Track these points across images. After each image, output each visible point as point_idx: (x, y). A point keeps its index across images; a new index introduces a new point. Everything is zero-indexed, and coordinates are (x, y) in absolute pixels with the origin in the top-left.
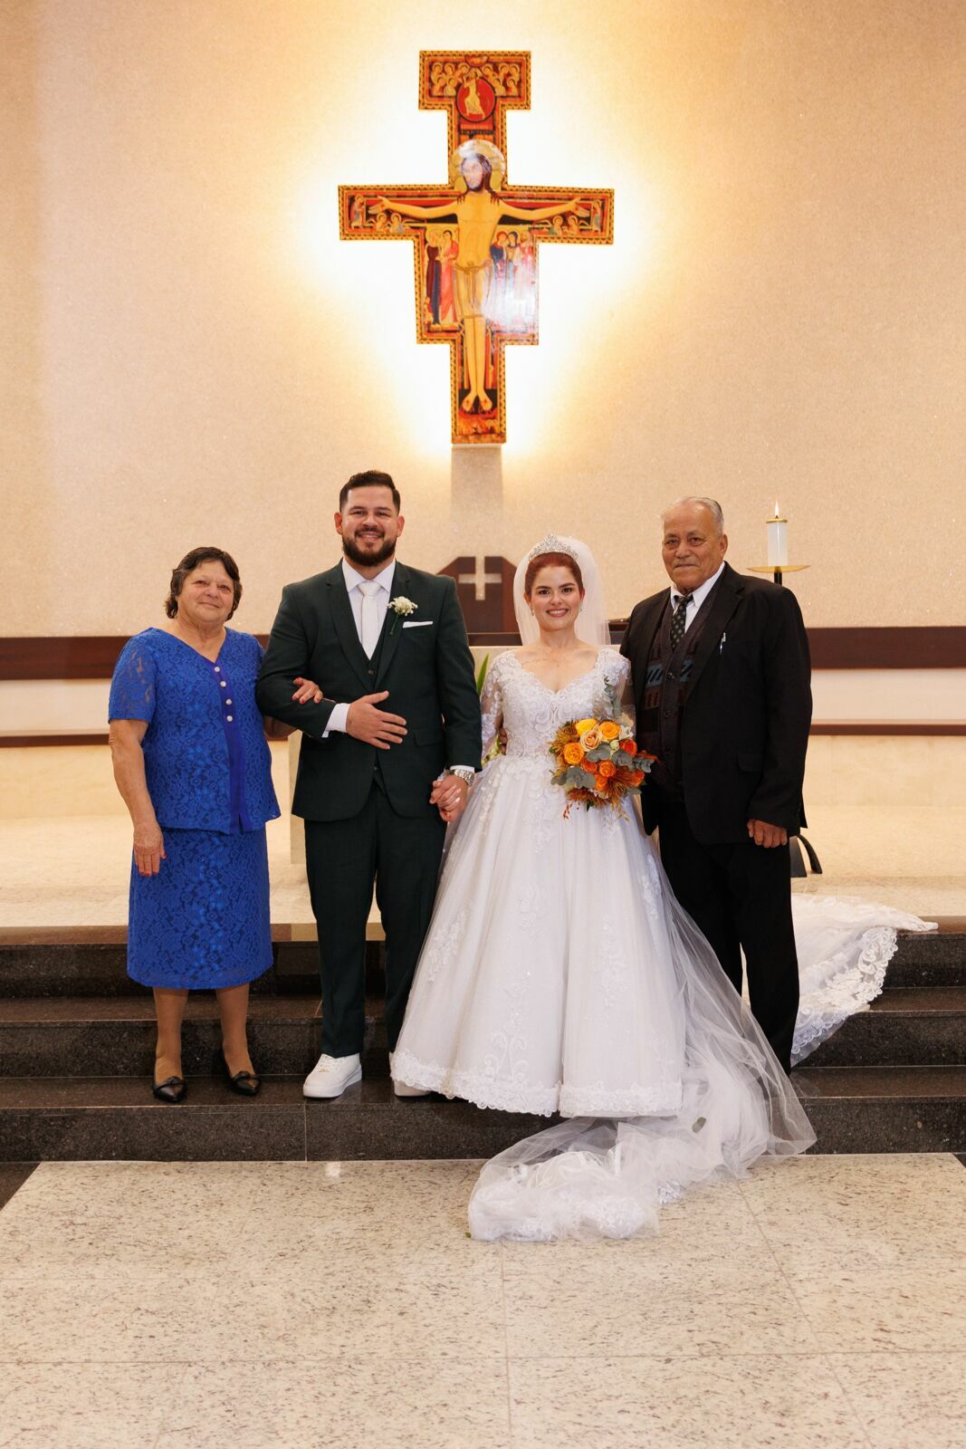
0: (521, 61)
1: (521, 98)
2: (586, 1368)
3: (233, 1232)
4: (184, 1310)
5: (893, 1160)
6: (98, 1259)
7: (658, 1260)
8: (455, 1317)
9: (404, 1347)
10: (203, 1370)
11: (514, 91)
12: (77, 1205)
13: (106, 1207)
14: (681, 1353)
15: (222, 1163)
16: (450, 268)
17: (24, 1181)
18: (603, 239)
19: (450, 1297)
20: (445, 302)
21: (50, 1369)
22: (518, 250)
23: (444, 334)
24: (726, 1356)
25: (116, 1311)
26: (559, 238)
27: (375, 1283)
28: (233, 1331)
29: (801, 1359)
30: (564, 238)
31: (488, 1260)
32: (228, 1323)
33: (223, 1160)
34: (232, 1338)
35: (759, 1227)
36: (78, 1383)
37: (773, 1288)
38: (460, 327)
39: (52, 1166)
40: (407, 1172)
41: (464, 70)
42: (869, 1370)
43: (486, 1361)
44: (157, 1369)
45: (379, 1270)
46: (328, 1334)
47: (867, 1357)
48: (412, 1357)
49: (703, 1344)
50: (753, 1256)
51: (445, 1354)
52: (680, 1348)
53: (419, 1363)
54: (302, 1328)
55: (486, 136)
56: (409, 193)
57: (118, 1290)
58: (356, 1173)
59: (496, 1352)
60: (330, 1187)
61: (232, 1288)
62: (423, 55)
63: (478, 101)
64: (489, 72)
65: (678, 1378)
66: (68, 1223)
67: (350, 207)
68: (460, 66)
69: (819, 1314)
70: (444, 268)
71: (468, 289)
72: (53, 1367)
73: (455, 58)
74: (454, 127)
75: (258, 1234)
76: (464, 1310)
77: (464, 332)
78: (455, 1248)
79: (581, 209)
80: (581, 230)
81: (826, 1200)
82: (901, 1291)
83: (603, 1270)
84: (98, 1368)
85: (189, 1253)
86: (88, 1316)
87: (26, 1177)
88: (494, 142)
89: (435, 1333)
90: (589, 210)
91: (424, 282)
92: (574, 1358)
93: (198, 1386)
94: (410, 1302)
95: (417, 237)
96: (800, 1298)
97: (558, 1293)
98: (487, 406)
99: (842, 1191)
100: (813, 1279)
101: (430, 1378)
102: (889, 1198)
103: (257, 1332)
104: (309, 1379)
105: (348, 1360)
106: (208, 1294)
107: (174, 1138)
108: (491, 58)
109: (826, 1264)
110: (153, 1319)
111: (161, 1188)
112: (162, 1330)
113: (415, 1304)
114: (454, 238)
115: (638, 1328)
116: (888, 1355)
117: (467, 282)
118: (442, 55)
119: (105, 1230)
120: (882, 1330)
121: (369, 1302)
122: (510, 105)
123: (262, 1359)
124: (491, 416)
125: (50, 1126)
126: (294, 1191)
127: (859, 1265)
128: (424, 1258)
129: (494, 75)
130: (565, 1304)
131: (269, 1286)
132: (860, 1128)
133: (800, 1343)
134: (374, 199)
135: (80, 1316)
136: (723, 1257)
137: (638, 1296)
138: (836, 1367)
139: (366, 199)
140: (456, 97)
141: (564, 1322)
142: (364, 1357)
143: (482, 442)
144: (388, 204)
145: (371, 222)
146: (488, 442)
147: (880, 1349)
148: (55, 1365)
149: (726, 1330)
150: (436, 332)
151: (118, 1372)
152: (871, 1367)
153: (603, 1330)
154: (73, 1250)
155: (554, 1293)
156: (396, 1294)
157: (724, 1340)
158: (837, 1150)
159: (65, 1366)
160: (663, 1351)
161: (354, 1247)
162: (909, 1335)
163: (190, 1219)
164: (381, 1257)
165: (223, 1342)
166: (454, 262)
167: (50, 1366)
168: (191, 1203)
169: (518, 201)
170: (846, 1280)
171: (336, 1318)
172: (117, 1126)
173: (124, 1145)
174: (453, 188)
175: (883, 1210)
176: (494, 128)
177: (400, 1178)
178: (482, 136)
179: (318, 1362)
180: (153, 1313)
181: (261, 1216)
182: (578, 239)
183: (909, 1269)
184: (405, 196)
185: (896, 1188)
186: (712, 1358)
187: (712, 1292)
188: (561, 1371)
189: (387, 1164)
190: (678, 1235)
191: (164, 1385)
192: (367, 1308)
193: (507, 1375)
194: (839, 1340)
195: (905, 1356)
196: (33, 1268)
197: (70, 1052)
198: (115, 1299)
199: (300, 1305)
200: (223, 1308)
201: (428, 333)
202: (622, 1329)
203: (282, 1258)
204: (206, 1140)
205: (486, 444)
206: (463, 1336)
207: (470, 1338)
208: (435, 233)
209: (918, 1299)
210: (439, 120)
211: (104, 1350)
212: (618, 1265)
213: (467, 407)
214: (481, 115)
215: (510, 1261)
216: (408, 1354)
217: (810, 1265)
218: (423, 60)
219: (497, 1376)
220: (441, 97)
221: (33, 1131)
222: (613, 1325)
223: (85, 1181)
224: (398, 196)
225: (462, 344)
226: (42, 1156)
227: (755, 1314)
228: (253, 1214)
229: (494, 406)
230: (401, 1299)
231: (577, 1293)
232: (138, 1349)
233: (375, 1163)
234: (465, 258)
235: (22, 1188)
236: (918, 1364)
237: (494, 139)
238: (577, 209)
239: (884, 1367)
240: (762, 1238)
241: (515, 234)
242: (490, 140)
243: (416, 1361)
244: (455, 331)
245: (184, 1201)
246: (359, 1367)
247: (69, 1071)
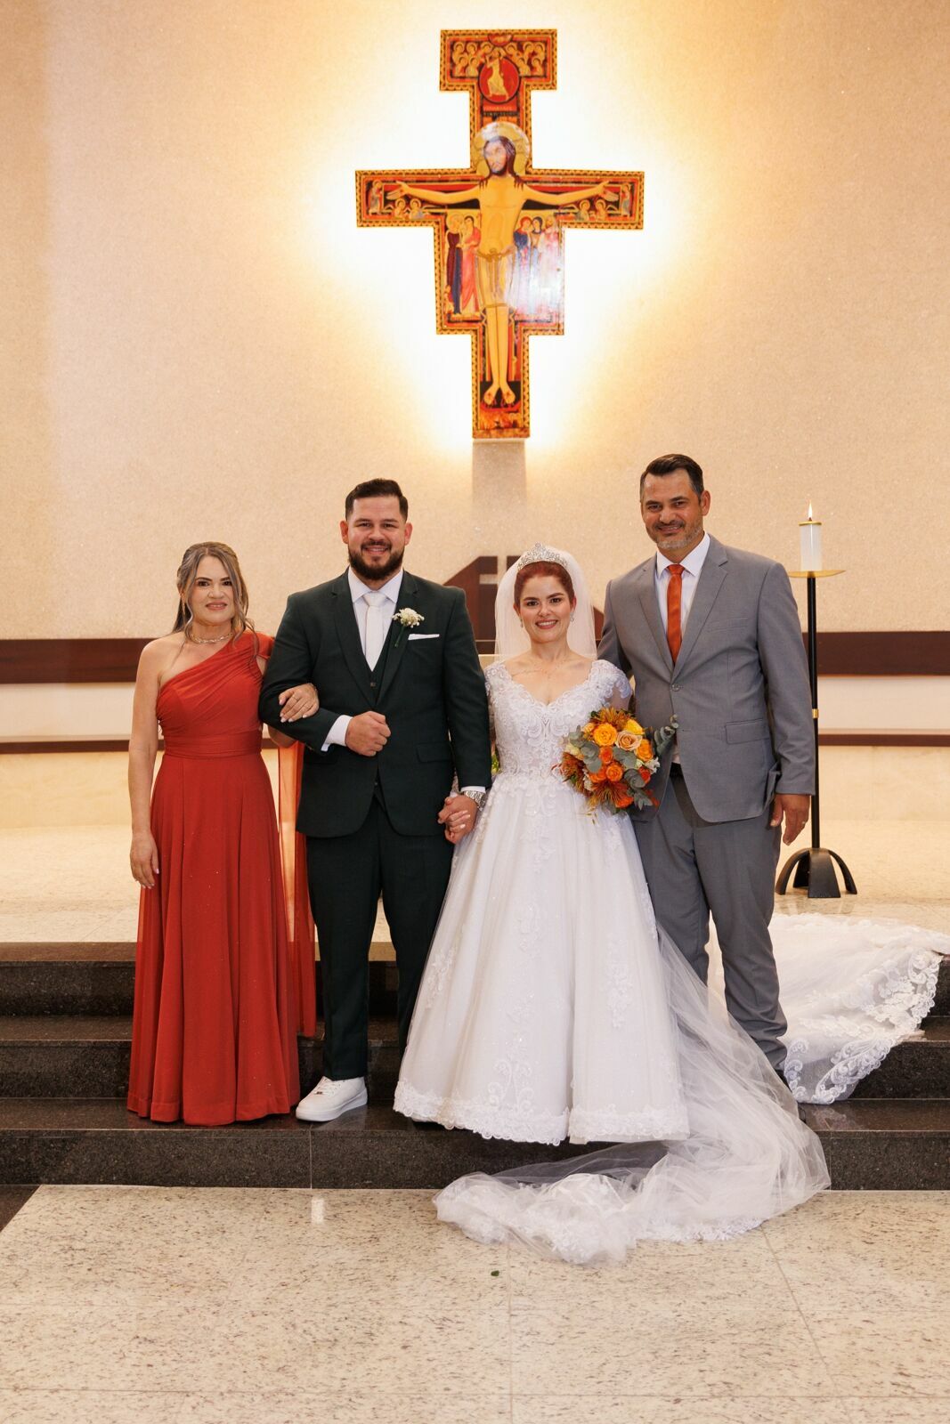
0: (547, 40)
1: (547, 79)
2: (592, 1407)
3: (234, 1260)
4: (183, 1339)
5: (923, 1197)
6: (96, 1285)
7: (671, 1297)
8: (459, 1352)
9: (407, 1382)
10: (201, 1400)
11: (539, 71)
12: (76, 1230)
13: (108, 1233)
14: (692, 1393)
15: (226, 1189)
16: (471, 255)
17: (23, 1205)
18: (632, 224)
19: (456, 1331)
20: (466, 291)
21: (46, 1396)
22: (543, 235)
23: (465, 324)
24: (737, 1397)
25: (114, 1338)
26: (586, 223)
27: (378, 1315)
28: (232, 1362)
29: (816, 1402)
30: (592, 224)
31: (495, 1294)
32: (228, 1353)
33: (226, 1186)
34: (231, 1369)
35: (779, 1265)
36: (75, 1411)
37: (791, 1329)
38: (482, 318)
39: (51, 1189)
40: (415, 1201)
41: (487, 50)
42: (886, 1415)
43: (490, 1397)
44: (154, 1398)
45: (383, 1302)
46: (329, 1366)
47: (885, 1401)
48: (414, 1391)
49: (714, 1385)
50: (771, 1295)
51: (447, 1389)
52: (690, 1388)
53: (421, 1398)
54: (303, 1359)
55: (510, 118)
56: (429, 177)
57: (116, 1317)
58: (362, 1201)
59: (501, 1388)
60: (335, 1216)
61: (233, 1317)
62: (444, 34)
63: (501, 82)
64: (512, 51)
65: (687, 1419)
66: (67, 1248)
67: (367, 193)
68: (482, 45)
69: (837, 1356)
70: (465, 255)
71: (491, 278)
72: (50, 1394)
73: (477, 37)
74: (476, 108)
75: (260, 1263)
76: (468, 1344)
77: (486, 322)
78: (462, 1280)
79: (609, 192)
80: (610, 215)
81: (850, 1237)
82: (923, 1334)
83: (615, 1307)
84: (96, 1396)
85: (190, 1281)
86: (85, 1343)
87: (25, 1200)
88: (518, 123)
89: (438, 1368)
90: (618, 193)
91: (445, 270)
92: (580, 1396)
93: (197, 1417)
94: (413, 1336)
95: (438, 223)
96: (818, 1340)
97: (566, 1329)
98: (510, 399)
99: (868, 1229)
100: (832, 1319)
101: (431, 1413)
102: (916, 1237)
103: (257, 1364)
104: (308, 1411)
105: (349, 1394)
106: (208, 1324)
107: (176, 1163)
108: (515, 36)
109: (847, 1305)
110: (151, 1347)
111: (163, 1213)
112: (160, 1359)
113: (419, 1337)
114: (476, 224)
115: (647, 1367)
116: (907, 1399)
117: (489, 269)
118: (464, 34)
119: (104, 1256)
120: (901, 1374)
121: (372, 1334)
122: (535, 85)
123: (262, 1390)
124: (515, 409)
125: (50, 1148)
126: (298, 1219)
127: (881, 1306)
128: (430, 1291)
129: (518, 54)
130: (573, 1341)
131: (270, 1317)
132: (889, 1163)
133: (815, 1385)
134: (394, 184)
135: (77, 1342)
136: (740, 1295)
137: (649, 1334)
138: (853, 1410)
139: (384, 184)
140: (478, 77)
141: (572, 1360)
142: (364, 1391)
143: (504, 437)
144: (406, 189)
145: (390, 208)
146: (510, 437)
147: (898, 1393)
148: (53, 1391)
149: (739, 1372)
150: (456, 322)
151: (116, 1400)
152: (888, 1412)
153: (611, 1368)
154: (71, 1276)
155: (562, 1330)
156: (399, 1327)
157: (737, 1381)
158: (864, 1185)
159: (62, 1394)
160: (672, 1391)
161: (357, 1278)
162: (931, 1379)
163: (191, 1246)
164: (386, 1289)
165: (222, 1372)
166: (476, 249)
167: (46, 1393)
168: (192, 1230)
169: (544, 185)
170: (867, 1321)
171: (337, 1351)
172: (118, 1150)
173: (124, 1170)
174: (475, 172)
175: (909, 1249)
176: (519, 109)
177: (407, 1207)
178: (506, 118)
179: (318, 1394)
180: (151, 1342)
181: (264, 1244)
182: (606, 224)
183: (934, 1311)
184: (424, 181)
185: (924, 1227)
186: (723, 1399)
187: (726, 1331)
188: (566, 1409)
189: (395, 1192)
190: (694, 1271)
191: (162, 1415)
192: (370, 1341)
193: (511, 1412)
194: (855, 1382)
195: (925, 1402)
196: (31, 1293)
197: (70, 1072)
198: (113, 1326)
199: (301, 1336)
200: (222, 1338)
201: (448, 323)
202: (631, 1367)
203: (284, 1287)
204: (209, 1166)
205: (508, 439)
206: (467, 1372)
207: (474, 1373)
208: (455, 219)
209: (941, 1342)
210: (461, 102)
211: (101, 1378)
212: (629, 1302)
213: (489, 400)
214: (504, 97)
215: (519, 1295)
216: (411, 1388)
217: (830, 1305)
218: (445, 40)
219: (500, 1413)
220: (463, 78)
221: (32, 1153)
222: (621, 1362)
223: (85, 1205)
224: (417, 181)
225: (484, 334)
226: (41, 1178)
227: (770, 1354)
228: (256, 1242)
229: (518, 399)
230: (404, 1332)
231: (586, 1329)
232: (135, 1378)
233: (382, 1191)
234: (486, 246)
235: (20, 1212)
236: (937, 1410)
237: (518, 120)
238: (605, 193)
239: (902, 1412)
240: (781, 1276)
241: (540, 219)
242: (514, 122)
243: (418, 1396)
244: (476, 321)
245: (185, 1228)
246: (360, 1401)
247: (71, 1093)
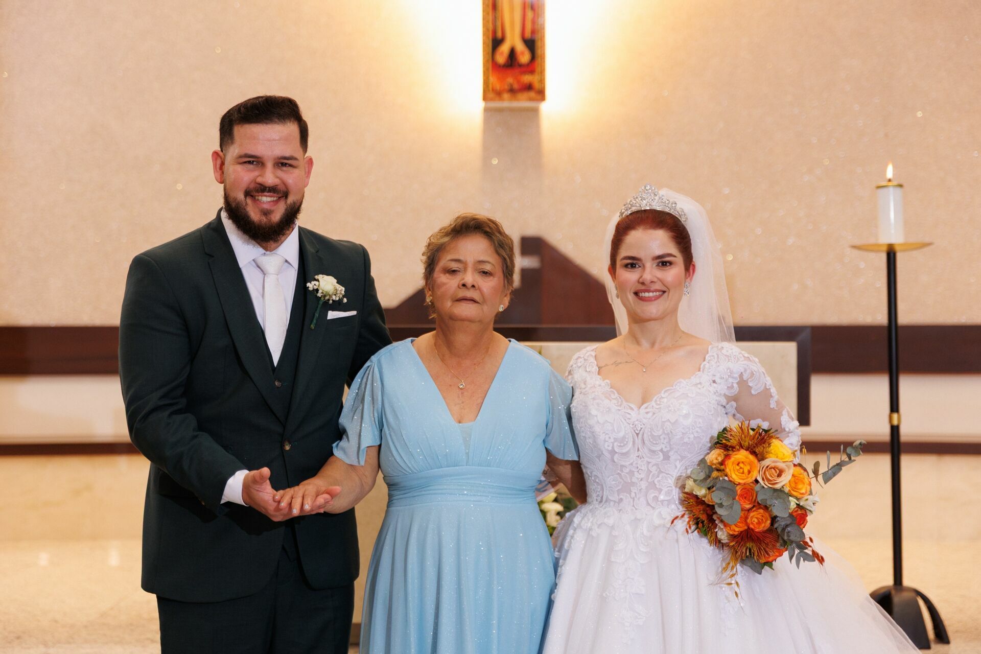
98: (524, 58)
143: (518, 100)
146: (525, 101)
205: (523, 102)
213: (501, 58)
229: (533, 57)
